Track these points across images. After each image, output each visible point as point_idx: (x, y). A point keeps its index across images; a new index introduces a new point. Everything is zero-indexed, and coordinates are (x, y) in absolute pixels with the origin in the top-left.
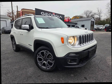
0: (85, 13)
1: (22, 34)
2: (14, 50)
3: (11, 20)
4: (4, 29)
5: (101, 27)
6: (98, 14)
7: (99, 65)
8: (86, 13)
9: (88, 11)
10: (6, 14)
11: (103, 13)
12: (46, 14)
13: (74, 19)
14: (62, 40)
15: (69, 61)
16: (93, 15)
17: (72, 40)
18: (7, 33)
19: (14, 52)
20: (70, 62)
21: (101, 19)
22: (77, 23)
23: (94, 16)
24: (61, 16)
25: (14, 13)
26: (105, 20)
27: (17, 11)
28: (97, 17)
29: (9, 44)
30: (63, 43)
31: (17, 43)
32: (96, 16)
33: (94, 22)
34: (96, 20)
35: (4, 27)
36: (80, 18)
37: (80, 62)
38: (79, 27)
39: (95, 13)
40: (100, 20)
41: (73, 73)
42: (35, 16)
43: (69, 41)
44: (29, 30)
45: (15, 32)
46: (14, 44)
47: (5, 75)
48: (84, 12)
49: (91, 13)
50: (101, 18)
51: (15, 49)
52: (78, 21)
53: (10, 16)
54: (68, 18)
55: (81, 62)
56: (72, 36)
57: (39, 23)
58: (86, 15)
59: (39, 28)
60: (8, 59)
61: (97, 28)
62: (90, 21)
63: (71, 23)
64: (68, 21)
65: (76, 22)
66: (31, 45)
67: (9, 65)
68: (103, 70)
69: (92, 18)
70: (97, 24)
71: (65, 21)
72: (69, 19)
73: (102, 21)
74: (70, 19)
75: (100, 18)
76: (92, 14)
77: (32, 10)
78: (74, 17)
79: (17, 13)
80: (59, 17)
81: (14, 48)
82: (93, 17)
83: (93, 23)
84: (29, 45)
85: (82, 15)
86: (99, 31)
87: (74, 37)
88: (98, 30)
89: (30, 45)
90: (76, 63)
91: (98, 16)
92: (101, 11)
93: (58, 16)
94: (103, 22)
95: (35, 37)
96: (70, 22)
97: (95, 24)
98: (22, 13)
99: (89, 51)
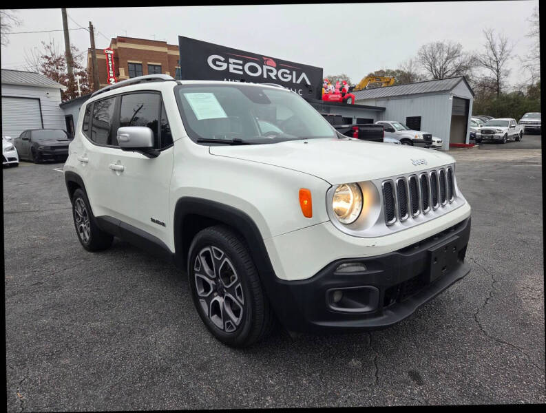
0: (426, 58)
1: (122, 171)
2: (83, 244)
3: (64, 96)
4: (30, 140)
5: (505, 129)
6: (488, 63)
7: (480, 316)
8: (429, 58)
9: (440, 47)
10: (40, 67)
11: (512, 54)
12: (231, 67)
13: (371, 87)
14: (306, 202)
15: (337, 298)
16: (467, 68)
17: (351, 201)
18: (46, 157)
19: (86, 254)
20: (340, 304)
21: (506, 87)
22: (384, 109)
23: (468, 72)
24: (304, 75)
25: (78, 61)
26: (525, 91)
27: (93, 51)
28: (486, 78)
29: (57, 212)
30: (310, 216)
31: (97, 213)
32: (481, 73)
33: (468, 101)
34: (481, 93)
35: (30, 131)
36: (400, 84)
37: (386, 302)
38: (396, 126)
39: (474, 59)
40: (498, 90)
41: (358, 352)
42: (179, 84)
43: (336, 205)
44: (150, 152)
45: (86, 159)
46: (84, 214)
47: (49, 359)
48: (419, 54)
49: (452, 55)
50: (503, 79)
51: (88, 237)
52: (388, 98)
53: (55, 77)
54: (339, 86)
55: (393, 302)
56: (351, 185)
57: (200, 117)
58: (432, 65)
59: (201, 141)
60: (56, 286)
61: (482, 132)
62: (451, 99)
63: (354, 107)
64: (340, 96)
65: (380, 104)
66: (163, 224)
67: (67, 316)
68: (498, 341)
69: (459, 82)
70: (485, 110)
71: (327, 96)
72: (347, 87)
73: (507, 98)
74: (351, 89)
75: (498, 83)
76: (457, 61)
77: (163, 44)
78: (371, 76)
79: (92, 60)
80: (297, 79)
81: (82, 235)
82: (465, 79)
83: (463, 110)
84: (153, 220)
85: (410, 68)
86: (495, 146)
87: (358, 187)
88: (488, 141)
89: (157, 222)
90: (366, 309)
91: (489, 74)
92: (507, 48)
93: (291, 74)
94: (512, 102)
95: (181, 186)
96: (349, 102)
97: (474, 114)
98: (116, 58)
99: (429, 253)
